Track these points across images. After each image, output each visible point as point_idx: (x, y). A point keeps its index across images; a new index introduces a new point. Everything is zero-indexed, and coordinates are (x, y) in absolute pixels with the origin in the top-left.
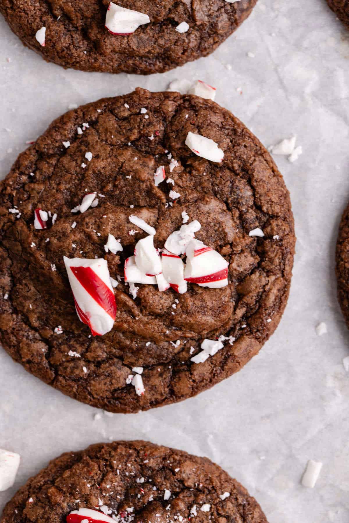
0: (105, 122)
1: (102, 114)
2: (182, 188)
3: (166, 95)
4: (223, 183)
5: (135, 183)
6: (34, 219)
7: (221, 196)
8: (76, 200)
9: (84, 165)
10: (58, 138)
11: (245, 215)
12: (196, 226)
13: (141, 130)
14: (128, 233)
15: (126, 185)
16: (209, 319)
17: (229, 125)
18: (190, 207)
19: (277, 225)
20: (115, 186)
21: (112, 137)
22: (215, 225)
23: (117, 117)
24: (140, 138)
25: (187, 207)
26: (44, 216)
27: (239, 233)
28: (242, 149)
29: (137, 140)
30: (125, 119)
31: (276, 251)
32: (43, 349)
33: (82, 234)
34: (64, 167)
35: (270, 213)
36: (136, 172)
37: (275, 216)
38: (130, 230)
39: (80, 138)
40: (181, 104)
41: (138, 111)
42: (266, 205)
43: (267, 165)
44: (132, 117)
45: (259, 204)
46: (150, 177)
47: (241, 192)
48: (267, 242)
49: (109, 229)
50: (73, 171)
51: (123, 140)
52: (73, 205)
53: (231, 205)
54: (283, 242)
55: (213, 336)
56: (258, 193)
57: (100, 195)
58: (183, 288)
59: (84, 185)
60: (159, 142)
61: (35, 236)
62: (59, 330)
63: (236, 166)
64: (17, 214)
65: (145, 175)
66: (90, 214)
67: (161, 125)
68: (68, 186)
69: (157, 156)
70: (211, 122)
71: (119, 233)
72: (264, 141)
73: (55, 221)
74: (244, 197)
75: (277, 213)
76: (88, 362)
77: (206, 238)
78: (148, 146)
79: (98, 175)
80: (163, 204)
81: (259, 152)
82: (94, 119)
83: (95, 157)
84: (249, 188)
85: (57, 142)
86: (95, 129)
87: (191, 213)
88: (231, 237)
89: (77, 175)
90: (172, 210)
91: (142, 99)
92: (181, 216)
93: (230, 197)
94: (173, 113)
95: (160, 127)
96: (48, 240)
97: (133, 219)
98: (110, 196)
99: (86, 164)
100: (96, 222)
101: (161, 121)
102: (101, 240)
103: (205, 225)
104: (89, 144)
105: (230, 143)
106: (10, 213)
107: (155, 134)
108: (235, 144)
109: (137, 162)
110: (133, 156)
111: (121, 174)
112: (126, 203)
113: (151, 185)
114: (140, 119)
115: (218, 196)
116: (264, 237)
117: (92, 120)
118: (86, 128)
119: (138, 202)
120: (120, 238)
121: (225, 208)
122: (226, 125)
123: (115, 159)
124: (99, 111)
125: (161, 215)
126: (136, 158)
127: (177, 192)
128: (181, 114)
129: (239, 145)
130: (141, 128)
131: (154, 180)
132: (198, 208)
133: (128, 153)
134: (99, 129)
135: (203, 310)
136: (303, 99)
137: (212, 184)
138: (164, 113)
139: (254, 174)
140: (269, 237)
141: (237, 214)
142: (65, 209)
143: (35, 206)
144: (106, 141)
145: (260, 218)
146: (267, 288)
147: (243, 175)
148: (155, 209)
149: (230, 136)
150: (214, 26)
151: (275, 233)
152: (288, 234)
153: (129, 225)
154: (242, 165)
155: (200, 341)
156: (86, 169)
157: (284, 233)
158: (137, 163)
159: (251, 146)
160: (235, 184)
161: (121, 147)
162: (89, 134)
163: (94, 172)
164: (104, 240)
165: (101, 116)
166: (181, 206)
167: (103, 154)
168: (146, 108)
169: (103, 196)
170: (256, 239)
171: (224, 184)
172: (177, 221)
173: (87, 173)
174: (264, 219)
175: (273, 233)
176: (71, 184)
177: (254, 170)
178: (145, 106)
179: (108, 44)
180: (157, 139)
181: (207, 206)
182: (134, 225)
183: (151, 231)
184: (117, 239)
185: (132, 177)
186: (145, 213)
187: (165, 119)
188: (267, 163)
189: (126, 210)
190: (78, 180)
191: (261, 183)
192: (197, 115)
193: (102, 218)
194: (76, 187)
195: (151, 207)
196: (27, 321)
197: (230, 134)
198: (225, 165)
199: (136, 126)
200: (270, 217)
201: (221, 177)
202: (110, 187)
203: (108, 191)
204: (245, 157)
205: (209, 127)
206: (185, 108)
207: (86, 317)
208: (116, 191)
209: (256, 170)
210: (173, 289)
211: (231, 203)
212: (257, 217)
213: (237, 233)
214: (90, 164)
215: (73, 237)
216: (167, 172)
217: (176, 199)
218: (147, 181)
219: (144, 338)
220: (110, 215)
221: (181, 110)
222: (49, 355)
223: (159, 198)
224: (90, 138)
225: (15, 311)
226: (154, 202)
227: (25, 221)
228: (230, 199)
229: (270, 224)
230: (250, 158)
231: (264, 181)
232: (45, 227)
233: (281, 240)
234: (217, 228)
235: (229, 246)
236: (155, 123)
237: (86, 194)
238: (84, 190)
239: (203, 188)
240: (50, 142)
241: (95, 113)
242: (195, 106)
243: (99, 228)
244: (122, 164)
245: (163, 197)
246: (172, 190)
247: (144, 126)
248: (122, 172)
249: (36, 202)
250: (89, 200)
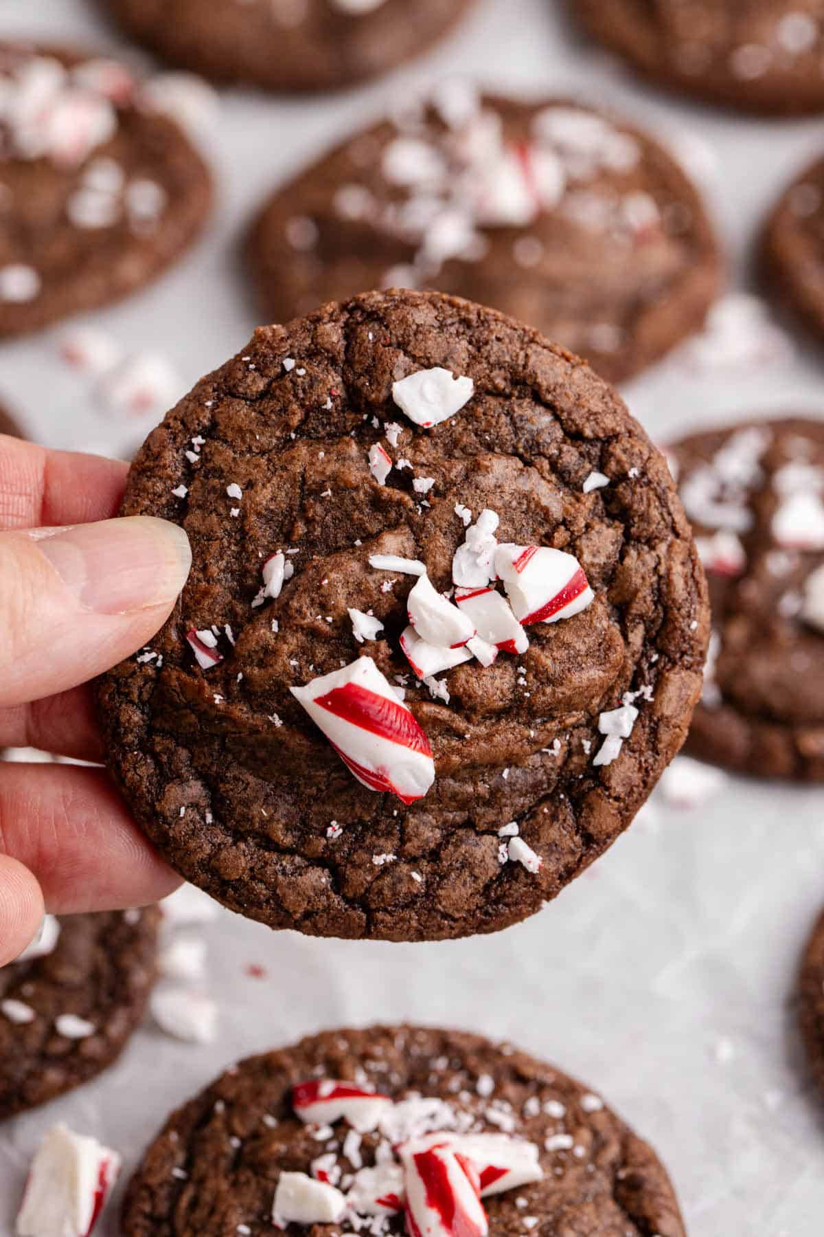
0: (230, 418)
1: (218, 407)
2: (429, 466)
4: (494, 423)
5: (342, 499)
6: (192, 653)
7: (500, 447)
8: (250, 582)
9: (235, 512)
10: (159, 487)
11: (560, 461)
12: (490, 520)
13: (303, 399)
14: (380, 592)
15: (327, 511)
16: (593, 674)
17: (451, 316)
18: (462, 492)
19: (625, 451)
20: (309, 522)
21: (258, 437)
22: (520, 503)
23: (246, 400)
24: (307, 415)
25: (458, 494)
26: (208, 637)
27: (566, 498)
28: (496, 346)
29: (304, 422)
30: (263, 395)
31: (645, 499)
32: (319, 878)
33: (299, 635)
34: (199, 533)
35: (602, 435)
36: (335, 478)
37: (614, 437)
38: (382, 584)
39: (199, 469)
40: (348, 319)
41: (279, 370)
42: (587, 425)
43: (552, 354)
44: (274, 384)
45: (574, 428)
46: (364, 474)
47: (533, 424)
48: (621, 489)
49: (343, 603)
50: (220, 533)
51: (278, 433)
52: (249, 593)
53: (527, 456)
54: (650, 476)
55: (612, 703)
56: (562, 411)
57: (290, 551)
58: (522, 644)
59: (251, 547)
60: (343, 406)
61: (212, 682)
62: (335, 831)
63: (501, 383)
64: (155, 660)
65: (354, 476)
66: (292, 593)
67: (333, 373)
68: (223, 564)
69: (353, 433)
70: (418, 326)
71: (363, 599)
73: (235, 636)
74: (542, 430)
75: (613, 430)
76: (413, 861)
77: (515, 536)
78: (329, 424)
79: (267, 517)
80: (411, 510)
81: (526, 339)
82: (206, 422)
83: (247, 488)
84: (540, 409)
85: (160, 496)
86: (218, 438)
87: (470, 501)
88: (557, 512)
89: (230, 535)
90: (433, 513)
91: (275, 345)
92: (456, 516)
93: (518, 441)
94: (343, 342)
95: (333, 379)
96: (240, 676)
97: (377, 561)
98: (310, 544)
99: (236, 507)
100: (312, 600)
101: (330, 368)
102: (337, 628)
103: (502, 511)
104: (222, 471)
105: (470, 347)
106: (143, 664)
107: (331, 395)
108: (478, 344)
109: (326, 460)
110: (314, 454)
111: (309, 495)
112: (342, 542)
113: (374, 488)
114: (291, 381)
115: (497, 450)
116: (610, 484)
117: (204, 427)
118: (201, 446)
119: (365, 529)
120: (370, 608)
121: (520, 465)
122: (444, 319)
123: (284, 474)
124: (209, 404)
125: (418, 532)
126: (322, 454)
127: (425, 477)
128: (357, 338)
129: (486, 343)
130: (301, 396)
131: (373, 477)
132: (477, 488)
133: (303, 451)
134: (225, 435)
135: (575, 662)
137: (476, 435)
138: (328, 351)
139: (539, 380)
140: (619, 478)
141: (546, 465)
142: (239, 608)
143: (182, 630)
144: (250, 450)
145: (589, 453)
146: (662, 570)
147: (520, 392)
148: (402, 527)
149: (463, 334)
151: (627, 466)
152: (649, 458)
153: (377, 576)
154: (509, 376)
155: (592, 723)
156: (243, 517)
157: (642, 458)
158: (329, 461)
159: (508, 335)
160: (515, 415)
161: (283, 448)
162: (212, 455)
163: (259, 514)
164: (346, 624)
165: (216, 411)
166: (445, 498)
167: (257, 475)
168: (291, 356)
169: (296, 550)
170: (598, 493)
171: (497, 423)
172: (452, 528)
173: (246, 522)
174: (595, 451)
175: (622, 467)
176: (226, 558)
177: (536, 374)
178: (288, 353)
180: (339, 401)
181: (491, 476)
182: (383, 571)
183: (416, 567)
184: (365, 611)
185: (331, 490)
186: (391, 541)
187: (333, 361)
188: (551, 351)
189: (353, 553)
190: (236, 545)
191: (558, 391)
192: (387, 327)
193: (320, 587)
194: (236, 559)
195: (392, 526)
196: (267, 842)
197: (461, 330)
198: (482, 392)
199: (291, 398)
200: (604, 442)
201: (485, 414)
202: (301, 528)
203: (300, 536)
204: (507, 358)
205: (420, 337)
206: (358, 323)
207: (379, 778)
208: (315, 530)
209: (539, 372)
210: (506, 652)
211: (526, 450)
212: (581, 454)
213: (562, 498)
214: (245, 504)
215: (285, 647)
216: (389, 450)
217: (429, 491)
218: (363, 483)
219: (494, 766)
220: (333, 575)
221: (353, 331)
222: (339, 882)
223: (400, 503)
224: (218, 461)
225: (239, 836)
226: (393, 515)
227: (175, 665)
228: (520, 445)
229: (612, 455)
230: (517, 355)
231: (562, 385)
232: (221, 657)
233: (643, 474)
234: (524, 507)
235: (562, 528)
236: (321, 376)
237: (263, 563)
238: (257, 557)
239: (463, 450)
240: (147, 502)
241: (203, 410)
242: (375, 312)
243: (324, 608)
244: (303, 477)
245: (407, 498)
246: (414, 478)
247: (304, 391)
248: (308, 490)
249: (180, 621)
250: (278, 571)
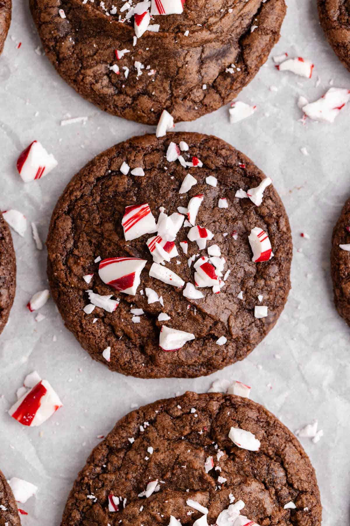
0: (162, 421)
1: (160, 414)
2: (228, 473)
3: (210, 396)
4: (261, 467)
5: (189, 471)
6: (108, 503)
7: (259, 477)
8: (141, 486)
9: (147, 458)
10: (125, 435)
11: (280, 493)
12: (241, 505)
13: (192, 426)
14: (186, 514)
15: (182, 473)
17: (263, 418)
18: (235, 489)
19: (307, 499)
20: (173, 474)
21: (169, 433)
22: (256, 502)
23: (171, 416)
24: (191, 433)
25: (233, 489)
26: (116, 500)
27: (275, 508)
28: (275, 438)
29: (189, 434)
30: (178, 417)
31: (306, 521)
33: (149, 516)
34: (131, 460)
35: (300, 489)
36: (190, 462)
37: (304, 492)
38: (188, 512)
39: (142, 435)
40: (224, 403)
41: (188, 411)
42: (297, 483)
43: (296, 450)
44: (184, 416)
45: (291, 482)
46: (201, 466)
47: (276, 474)
48: (299, 513)
49: (170, 512)
50: (138, 463)
51: (177, 435)
52: (140, 490)
53: (268, 485)
54: (312, 513)
56: (289, 474)
57: (161, 482)
59: (147, 473)
60: (207, 435)
61: (110, 518)
63: (271, 452)
64: (94, 499)
65: (197, 464)
66: (154, 499)
67: (208, 421)
68: (134, 475)
69: (206, 447)
70: (249, 417)
71: (179, 514)
72: (291, 427)
73: (126, 505)
74: (278, 477)
75: (306, 489)
77: (249, 514)
78: (198, 439)
79: (158, 465)
80: (213, 487)
81: (289, 439)
82: (153, 418)
83: (155, 451)
84: (282, 469)
85: (123, 438)
86: (154, 426)
87: (236, 494)
88: (269, 511)
89: (142, 466)
90: (220, 493)
91: (191, 401)
92: (228, 498)
93: (267, 478)
94: (217, 411)
95: (207, 424)
96: (121, 521)
97: (191, 503)
98: (170, 482)
99: (148, 457)
100: (159, 506)
101: (208, 418)
102: (164, 520)
103: (248, 503)
104: (150, 440)
105: (265, 434)
106: (88, 499)
107: (203, 429)
108: (269, 434)
109: (190, 454)
110: (186, 449)
111: (178, 464)
112: (182, 487)
113: (203, 473)
114: (191, 417)
115: (257, 478)
116: (296, 509)
117: (151, 420)
118: (147, 426)
119: (193, 487)
120: (180, 518)
121: (263, 487)
122: (261, 418)
123: (172, 452)
124: (157, 412)
125: (212, 497)
126: (189, 451)
127: (223, 477)
128: (223, 411)
129: (272, 435)
130: (192, 425)
131: (204, 468)
132: (242, 490)
133: (182, 446)
134: (157, 426)
136: (321, 391)
137: (252, 468)
138: (210, 412)
139: (286, 458)
140: (300, 508)
141: (273, 491)
142: (133, 494)
143: (108, 493)
144: (164, 436)
145: (292, 493)
147: (277, 459)
148: (207, 492)
149: (265, 427)
150: (247, 338)
151: (305, 505)
152: (315, 506)
153: (187, 507)
154: (275, 451)
156: (149, 461)
157: (312, 505)
158: (190, 455)
159: (282, 435)
160: (271, 467)
161: (176, 441)
162: (149, 432)
163: (155, 463)
164: (168, 520)
165: (158, 416)
166: (228, 488)
167: (162, 448)
168: (195, 408)
169: (164, 482)
170: (290, 510)
171: (262, 467)
172: (225, 501)
173: (149, 464)
174: (295, 494)
175: (303, 505)
176: (137, 473)
177: (286, 455)
178: (194, 406)
179: (161, 359)
180: (206, 433)
181: (249, 488)
182: (190, 507)
183: (205, 511)
184: (177, 519)
185: (187, 466)
186: (199, 496)
187: (211, 417)
188: (296, 448)
189: (183, 494)
190: (142, 470)
191: (291, 465)
192: (237, 412)
193: (164, 502)
194: (141, 475)
195: (203, 490)
197: (264, 426)
198: (262, 452)
199: (188, 424)
200: (300, 492)
201: (259, 462)
202: (169, 475)
203: (167, 479)
204: (277, 444)
205: (248, 422)
206: (227, 406)
208: (174, 478)
209: (287, 455)
211: (268, 482)
212: (289, 493)
213: (274, 507)
214: (152, 457)
215: (141, 519)
216: (215, 461)
217: (223, 483)
218: (199, 469)
220: (171, 500)
221: (223, 408)
223: (210, 483)
224: (150, 435)
226: (205, 486)
227: (101, 504)
228: (267, 480)
229: (301, 498)
230: (282, 445)
231: (293, 464)
232: (118, 510)
233: (310, 511)
234: (257, 505)
235: (268, 519)
236: (203, 420)
237: (149, 481)
238: (148, 478)
239: (245, 472)
240: (117, 438)
241: (153, 413)
242: (235, 405)
243: (162, 511)
244: (178, 456)
245: (213, 482)
246: (219, 476)
247: (194, 423)
248: (178, 462)
249: (109, 489)
250: (153, 487)
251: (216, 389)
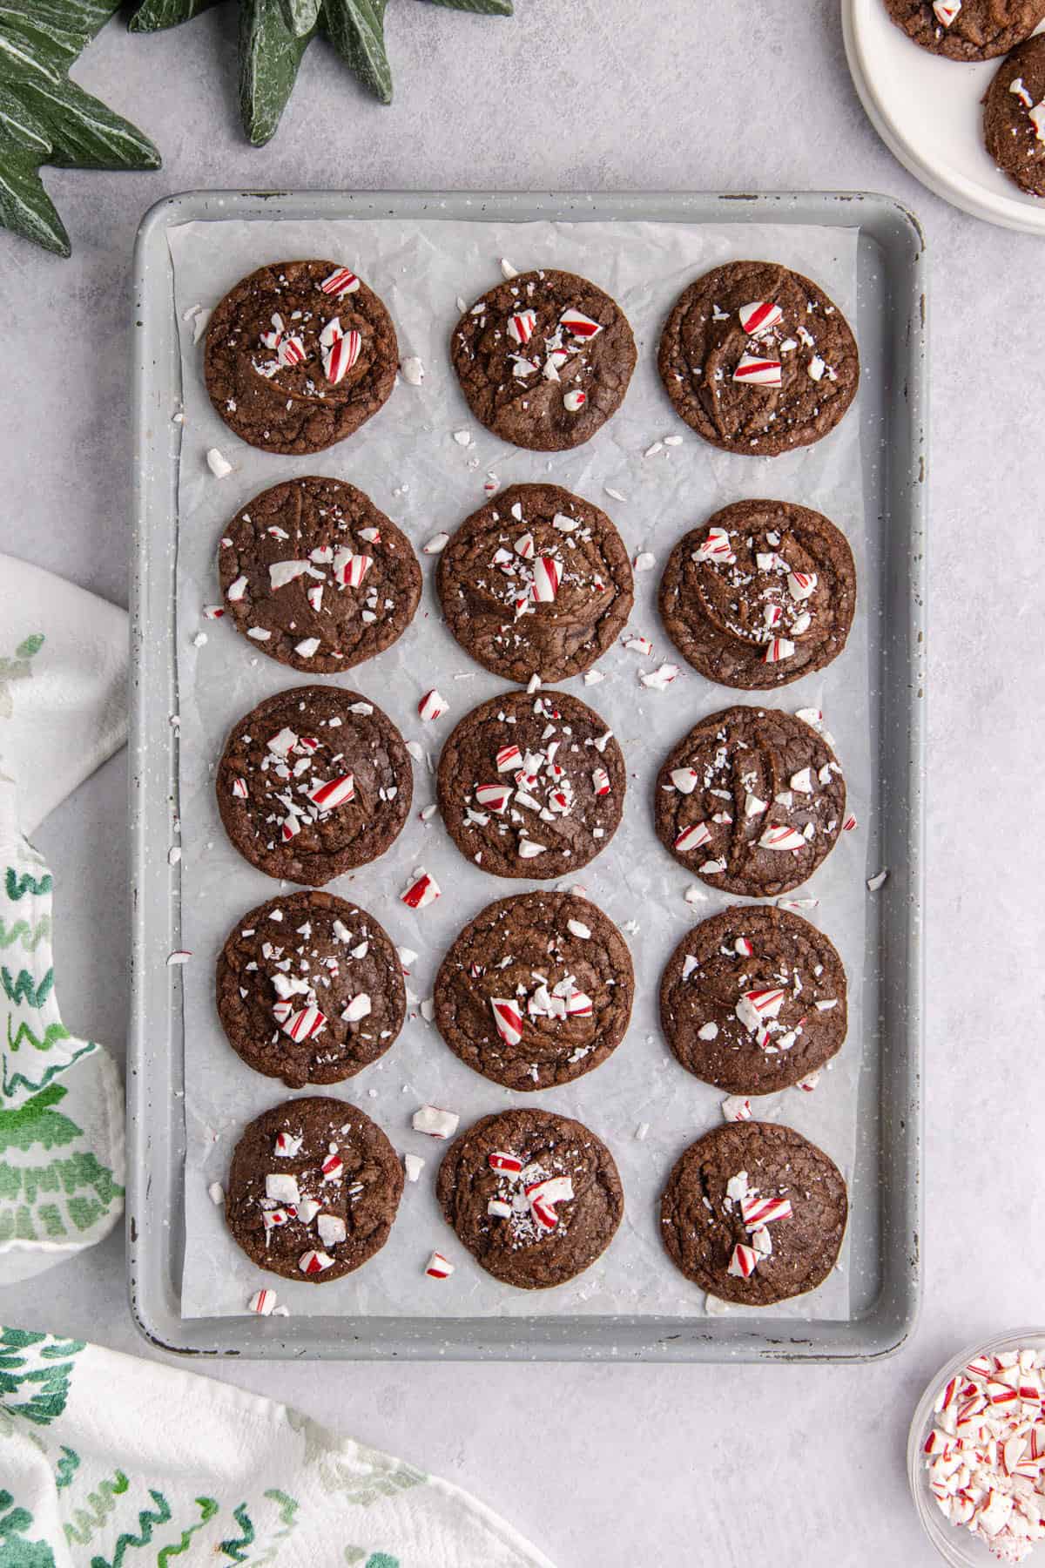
0: (517, 911)
1: (515, 906)
2: (565, 954)
3: (555, 894)
4: (590, 951)
5: (535, 951)
6: (472, 971)
7: (589, 959)
8: (498, 960)
9: (504, 939)
10: (488, 920)
11: (603, 971)
12: (573, 979)
13: (540, 917)
14: (531, 983)
15: (530, 952)
16: (580, 1036)
17: (595, 914)
19: (624, 978)
20: (523, 952)
21: (522, 921)
22: (585, 978)
23: (524, 908)
24: (539, 921)
25: (568, 967)
26: (478, 969)
28: (603, 929)
29: (537, 923)
30: (529, 909)
31: (622, 994)
32: (476, 1051)
33: (502, 983)
34: (491, 939)
35: (619, 970)
36: (536, 943)
37: (622, 972)
38: (532, 981)
39: (501, 921)
40: (565, 900)
41: (538, 904)
42: (617, 965)
44: (534, 908)
45: (613, 964)
46: (545, 947)
47: (601, 957)
48: (617, 988)
49: (519, 980)
50: (497, 942)
51: (528, 922)
52: (496, 962)
53: (595, 965)
54: (627, 988)
55: (582, 1046)
56: (612, 957)
57: (514, 957)
58: (564, 1017)
59: (503, 950)
60: (551, 924)
61: (473, 982)
62: (486, 1040)
63: (599, 940)
64: (462, 967)
65: (542, 946)
66: (507, 970)
67: (552, 913)
68: (493, 951)
69: (549, 933)
70: (583, 912)
71: (525, 982)
72: (615, 922)
73: (485, 973)
74: (603, 960)
75: (624, 970)
76: (503, 1060)
77: (579, 986)
78: (544, 927)
79: (512, 945)
80: (553, 964)
81: (613, 931)
83: (511, 934)
84: (606, 954)
85: (487, 922)
86: (511, 915)
87: (570, 970)
88: (594, 984)
89: (499, 944)
90: (558, 968)
91: (540, 897)
92: (564, 973)
93: (595, 959)
94: (560, 906)
95: (551, 915)
96: (481, 985)
97: (534, 974)
98: (520, 958)
99: (505, 937)
100: (511, 974)
101: (552, 911)
102: (514, 987)
103: (578, 977)
104: (507, 925)
105: (595, 926)
106: (457, 966)
107: (548, 919)
108: (598, 927)
110: (534, 933)
111: (527, 945)
112: (529, 963)
113: (545, 952)
114: (539, 910)
115: (587, 959)
116: (615, 985)
117: (509, 909)
118: (505, 914)
119: (537, 962)
120: (526, 986)
121: (591, 967)
122: (593, 914)
123: (523, 935)
125: (551, 972)
126: (536, 935)
127: (561, 957)
128: (564, 907)
129: (601, 927)
130: (540, 915)
131: (547, 949)
132: (574, 968)
133: (531, 932)
134: (513, 915)
135: (576, 1030)
136: (641, 896)
137: (583, 952)
138: (554, 906)
139: (610, 945)
140: (618, 984)
141: (599, 970)
142: (491, 965)
143: (472, 963)
144: (518, 923)
145: (613, 973)
146: (616, 1016)
147: (603, 946)
148: (548, 968)
150: (586, 852)
151: (622, 982)
152: (630, 983)
153: (532, 978)
154: (602, 940)
155: (574, 1049)
156: (505, 941)
157: (627, 982)
158: (537, 938)
159: (608, 928)
160: (598, 952)
161: (527, 927)
162: (507, 918)
163: (510, 943)
164: (516, 987)
166: (564, 966)
167: (516, 932)
168: (543, 903)
170: (610, 986)
172: (561, 975)
173: (505, 943)
174: (615, 973)
176: (495, 949)
177: (610, 943)
178: (543, 901)
179: (520, 864)
180: (550, 922)
181: (580, 966)
182: (535, 978)
183: (545, 981)
184: (524, 987)
185: (534, 947)
186: (541, 970)
187: (554, 910)
188: (618, 938)
189: (530, 968)
190: (500, 947)
191: (614, 951)
192: (574, 908)
193: (514, 972)
194: (498, 951)
195: (545, 966)
196: (465, 1033)
197: (595, 920)
198: (592, 940)
199: (537, 914)
200: (619, 972)
201: (589, 947)
202: (520, 952)
203: (518, 955)
204: (604, 935)
205: (582, 916)
206: (567, 903)
207: (503, 1034)
208: (524, 955)
210: (558, 1017)
211: (595, 963)
212: (611, 972)
213: (598, 982)
214: (508, 938)
215: (496, 984)
216: (555, 944)
217: (561, 961)
218: (543, 950)
219: (539, 1047)
220: (520, 972)
221: (565, 904)
222: (479, 1055)
223: (550, 961)
224: (508, 921)
225: (459, 1027)
226: (547, 963)
227: (466, 971)
228: (595, 961)
229: (619, 977)
230: (608, 935)
231: (616, 950)
232: (479, 977)
233: (626, 986)
235: (593, 991)
236: (548, 913)
237: (504, 956)
238: (504, 954)
239: (577, 954)
240: (482, 922)
241: (511, 905)
242: (574, 902)
243: (512, 979)
244: (528, 939)
245: (553, 960)
246: (558, 956)
248: (527, 943)
249: (473, 960)
250: (507, 961)
251: (560, 889)
